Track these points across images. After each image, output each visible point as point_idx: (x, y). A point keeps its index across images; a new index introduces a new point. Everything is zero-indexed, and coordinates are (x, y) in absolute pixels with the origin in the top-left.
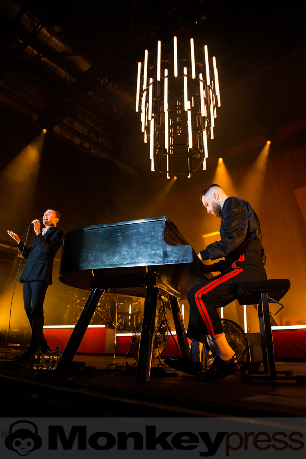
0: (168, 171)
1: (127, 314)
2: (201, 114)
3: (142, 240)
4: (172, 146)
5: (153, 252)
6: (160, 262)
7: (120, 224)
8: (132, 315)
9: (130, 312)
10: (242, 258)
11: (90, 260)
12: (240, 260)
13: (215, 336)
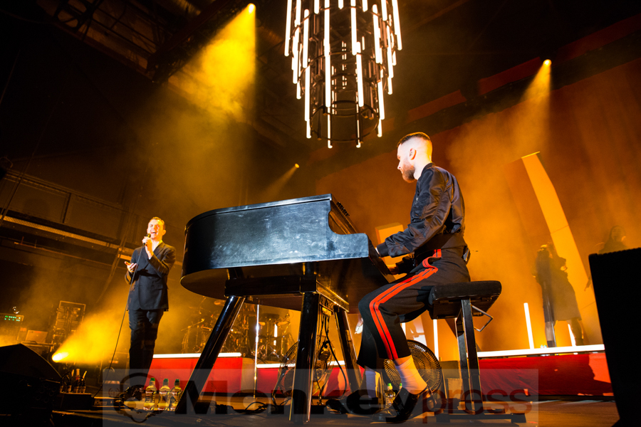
0: (329, 137)
1: (272, 337)
2: (374, 59)
3: (298, 227)
4: (335, 103)
5: (313, 244)
6: (324, 257)
7: (268, 205)
8: (278, 339)
9: (276, 335)
10: (438, 254)
11: (226, 255)
12: (435, 256)
13: (399, 360)
